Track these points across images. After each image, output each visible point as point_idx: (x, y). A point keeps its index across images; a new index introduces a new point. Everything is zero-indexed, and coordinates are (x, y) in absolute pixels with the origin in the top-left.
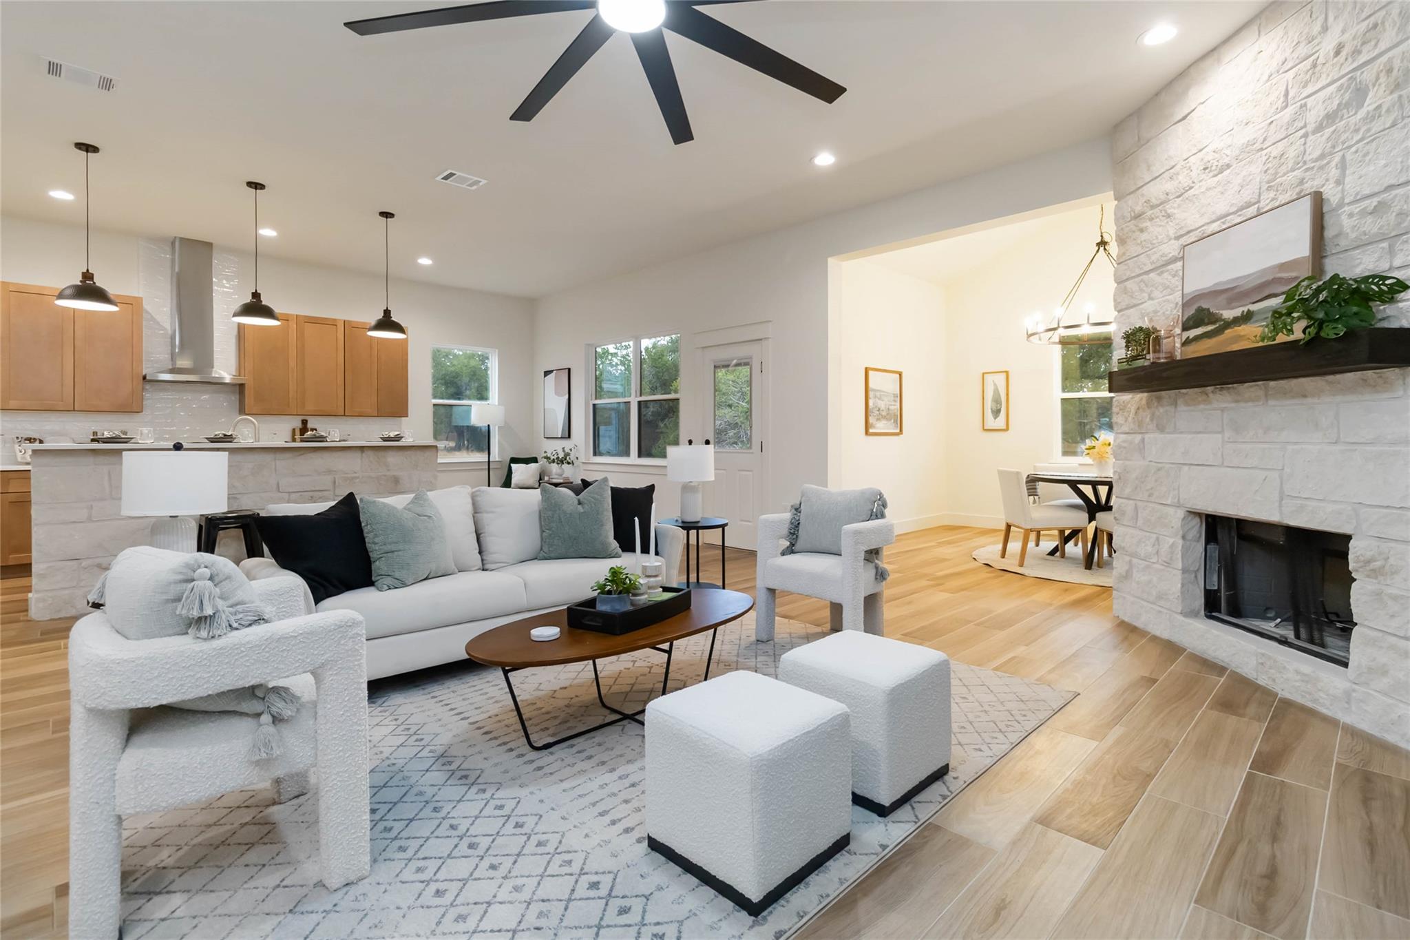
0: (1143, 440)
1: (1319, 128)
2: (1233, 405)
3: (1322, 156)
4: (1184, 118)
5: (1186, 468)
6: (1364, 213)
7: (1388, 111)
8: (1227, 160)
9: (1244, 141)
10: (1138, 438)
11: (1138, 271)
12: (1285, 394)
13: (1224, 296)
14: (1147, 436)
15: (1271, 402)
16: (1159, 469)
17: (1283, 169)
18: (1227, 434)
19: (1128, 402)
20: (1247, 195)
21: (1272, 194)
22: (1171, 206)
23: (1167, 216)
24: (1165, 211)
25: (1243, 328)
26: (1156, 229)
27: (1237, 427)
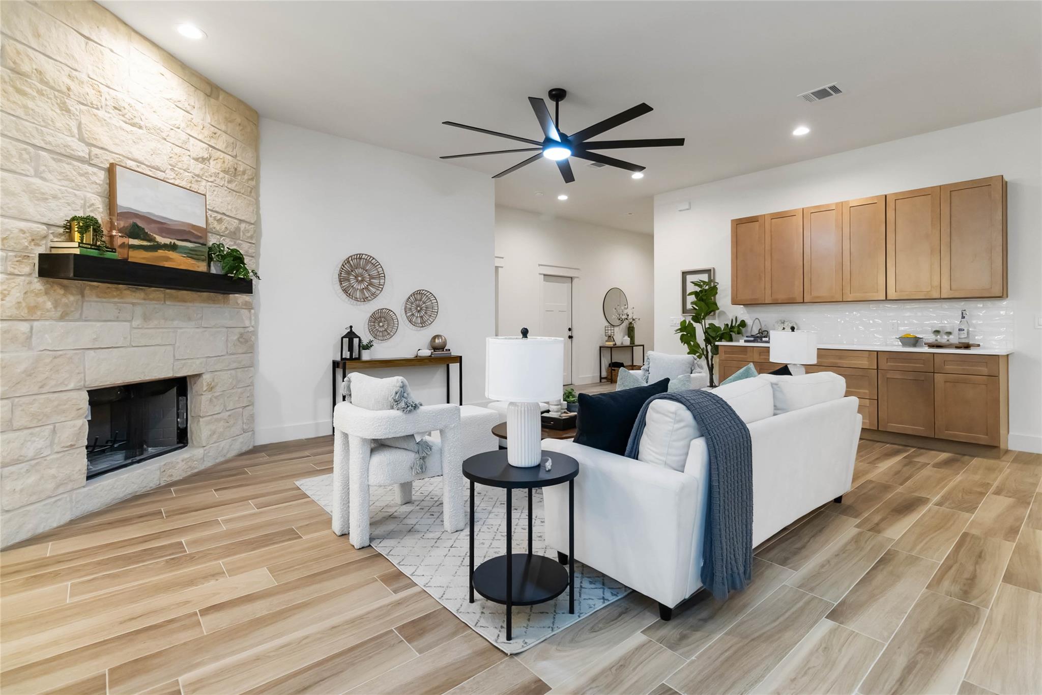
0: (32, 328)
2: (143, 301)
3: (197, 176)
5: (93, 353)
7: (221, 179)
8: (142, 123)
10: (24, 327)
12: (176, 299)
13: (158, 225)
14: (36, 324)
15: (168, 303)
16: (57, 356)
17: (180, 165)
18: (135, 323)
20: (157, 162)
21: (173, 174)
22: (72, 104)
23: (65, 109)
24: (64, 103)
25: (171, 254)
26: (46, 108)
27: (146, 318)
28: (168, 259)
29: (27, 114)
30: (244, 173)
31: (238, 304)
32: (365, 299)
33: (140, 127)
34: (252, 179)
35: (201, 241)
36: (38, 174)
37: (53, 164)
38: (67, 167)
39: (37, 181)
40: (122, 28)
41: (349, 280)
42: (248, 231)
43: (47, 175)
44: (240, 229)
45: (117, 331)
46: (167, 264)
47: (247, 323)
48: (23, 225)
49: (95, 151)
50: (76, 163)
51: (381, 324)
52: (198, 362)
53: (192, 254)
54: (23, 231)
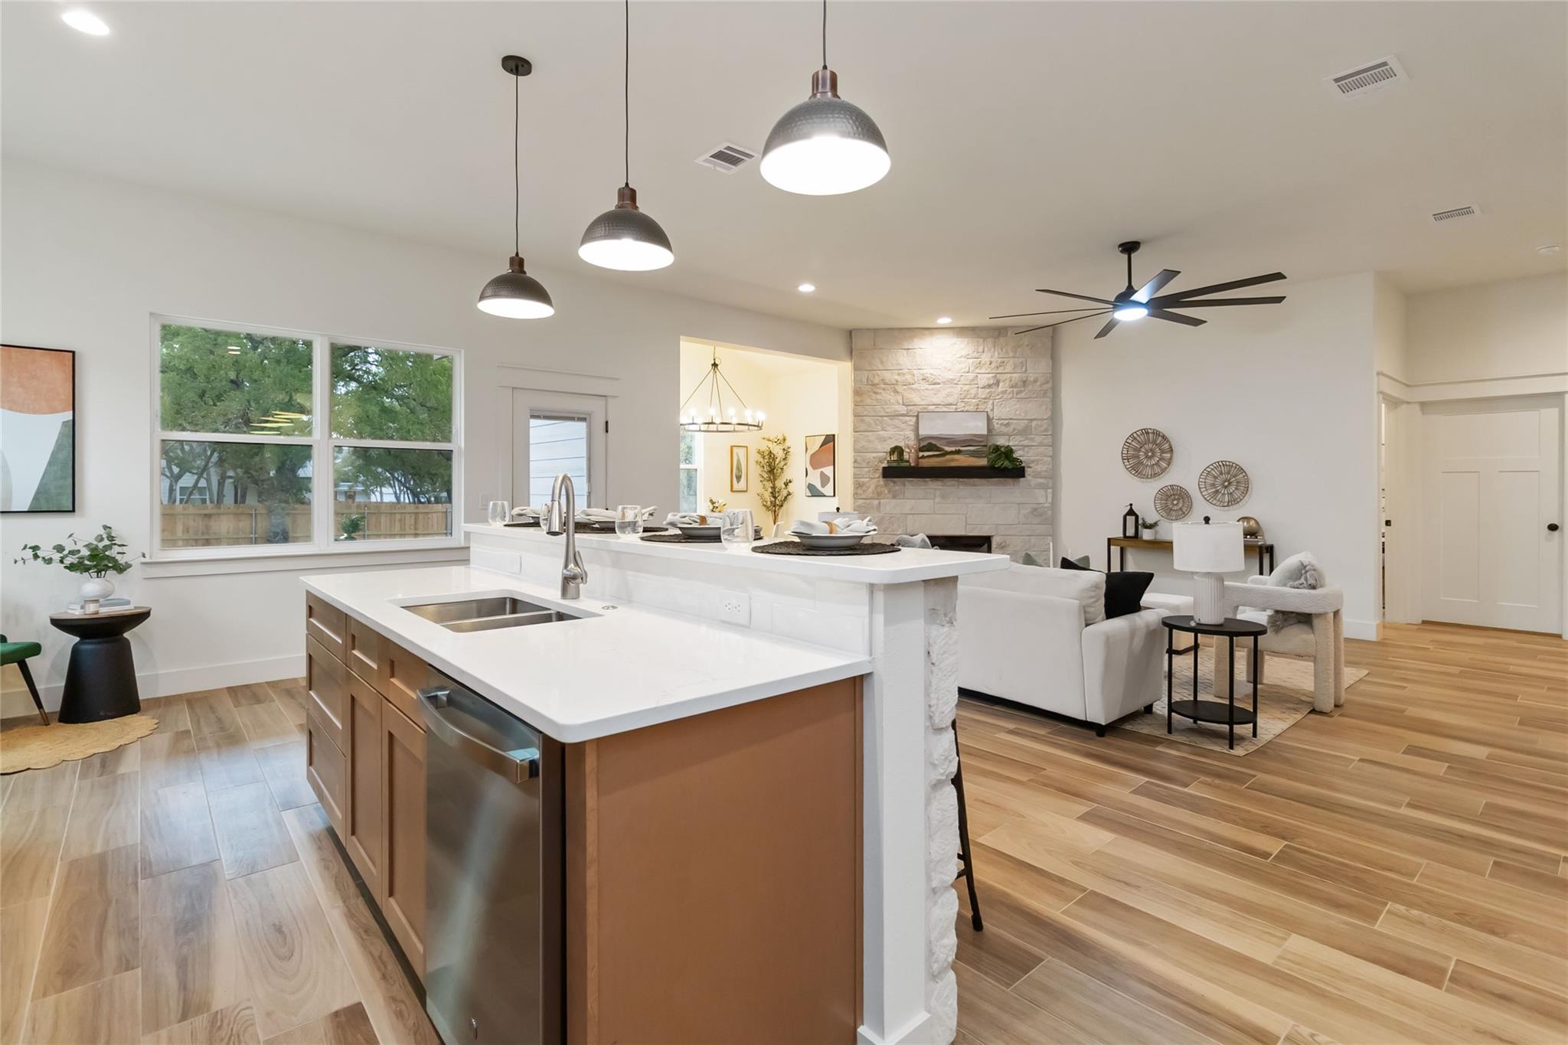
0: (880, 503)
1: (984, 388)
2: (941, 487)
3: (985, 399)
4: (908, 349)
5: (911, 516)
6: (1001, 424)
7: (1009, 393)
8: (939, 381)
9: (951, 377)
10: (876, 502)
11: (874, 414)
12: (966, 484)
13: (944, 441)
14: (882, 501)
15: (960, 487)
16: (892, 517)
17: (969, 396)
18: (938, 500)
19: (867, 482)
20: (950, 400)
21: (963, 404)
22: (899, 388)
23: (896, 392)
24: (895, 389)
25: (956, 457)
26: (888, 396)
27: (943, 497)
28: (953, 460)
29: (878, 402)
30: (1035, 381)
31: (1030, 485)
32: (1155, 475)
33: (939, 384)
34: (1048, 382)
35: (982, 444)
36: (883, 429)
37: (890, 422)
38: (896, 422)
39: (882, 433)
40: (926, 332)
41: (1138, 457)
42: (1041, 426)
43: (888, 428)
44: (1031, 426)
45: (925, 505)
46: (953, 464)
47: (1042, 500)
48: (875, 455)
49: (910, 408)
50: (901, 418)
51: (1175, 502)
52: (987, 527)
53: (973, 454)
54: (874, 458)
